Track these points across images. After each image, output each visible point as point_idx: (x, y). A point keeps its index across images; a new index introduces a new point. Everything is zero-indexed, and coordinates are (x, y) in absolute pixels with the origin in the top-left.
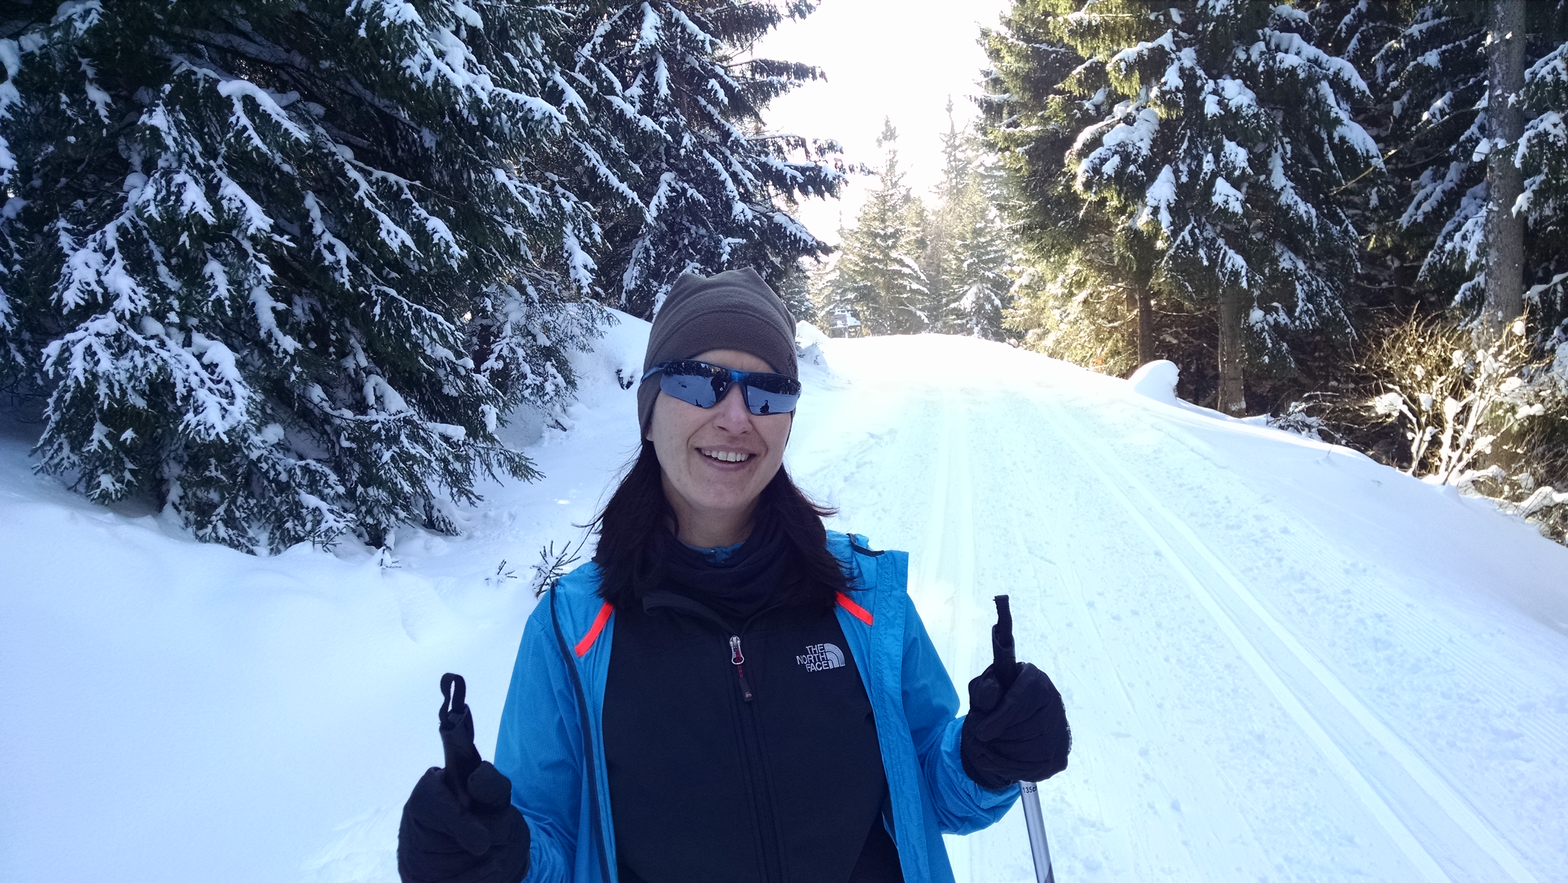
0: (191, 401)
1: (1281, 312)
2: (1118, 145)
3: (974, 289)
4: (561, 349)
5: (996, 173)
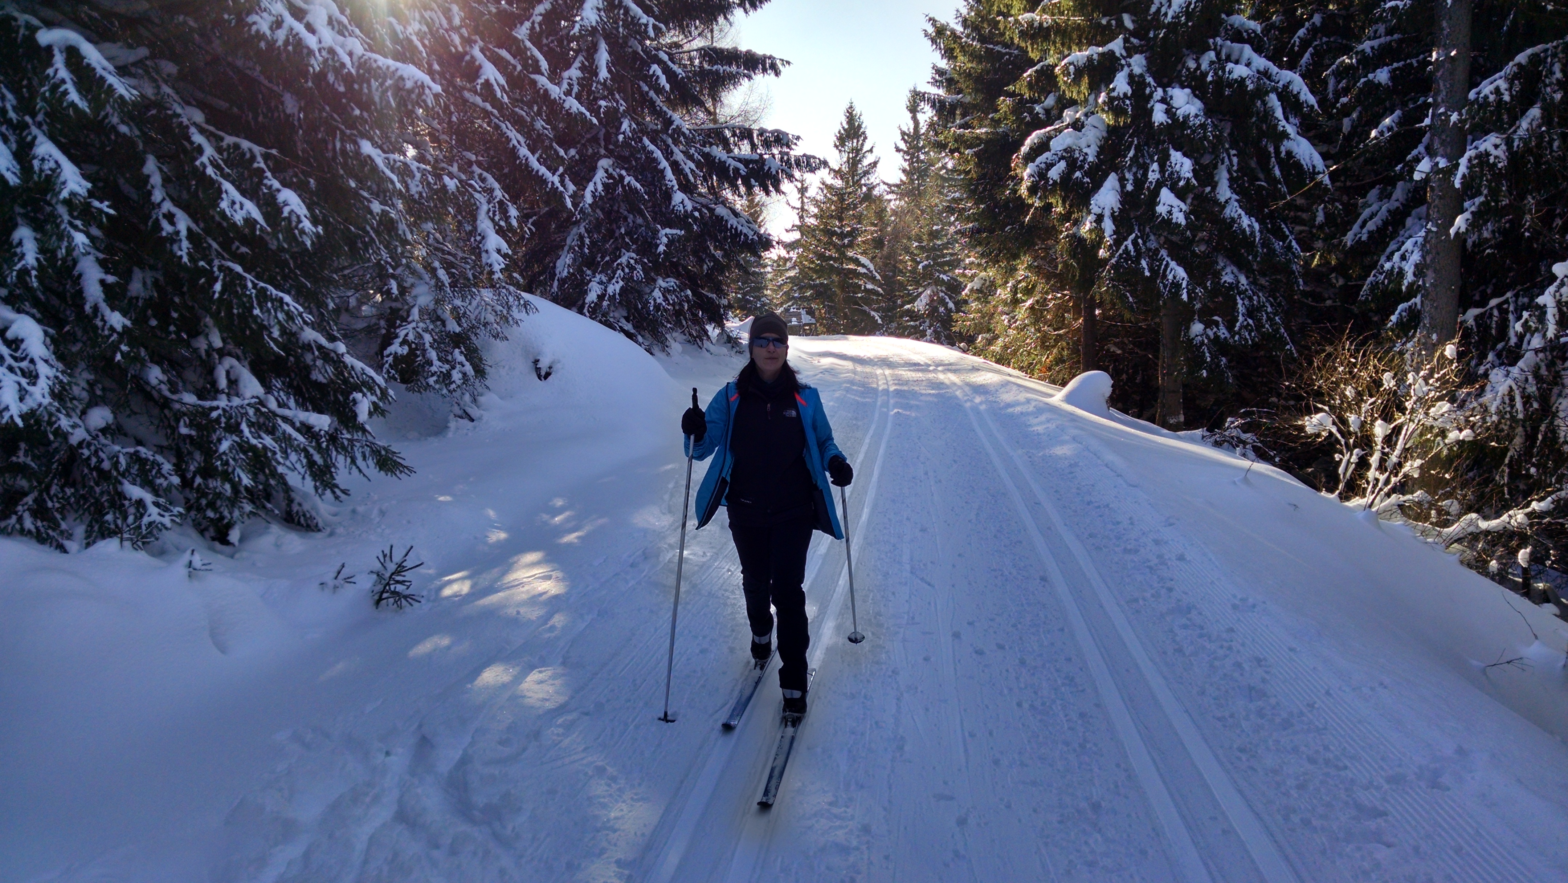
1: (1221, 327)
2: (1065, 150)
3: (929, 292)
4: (473, 338)
5: (955, 176)
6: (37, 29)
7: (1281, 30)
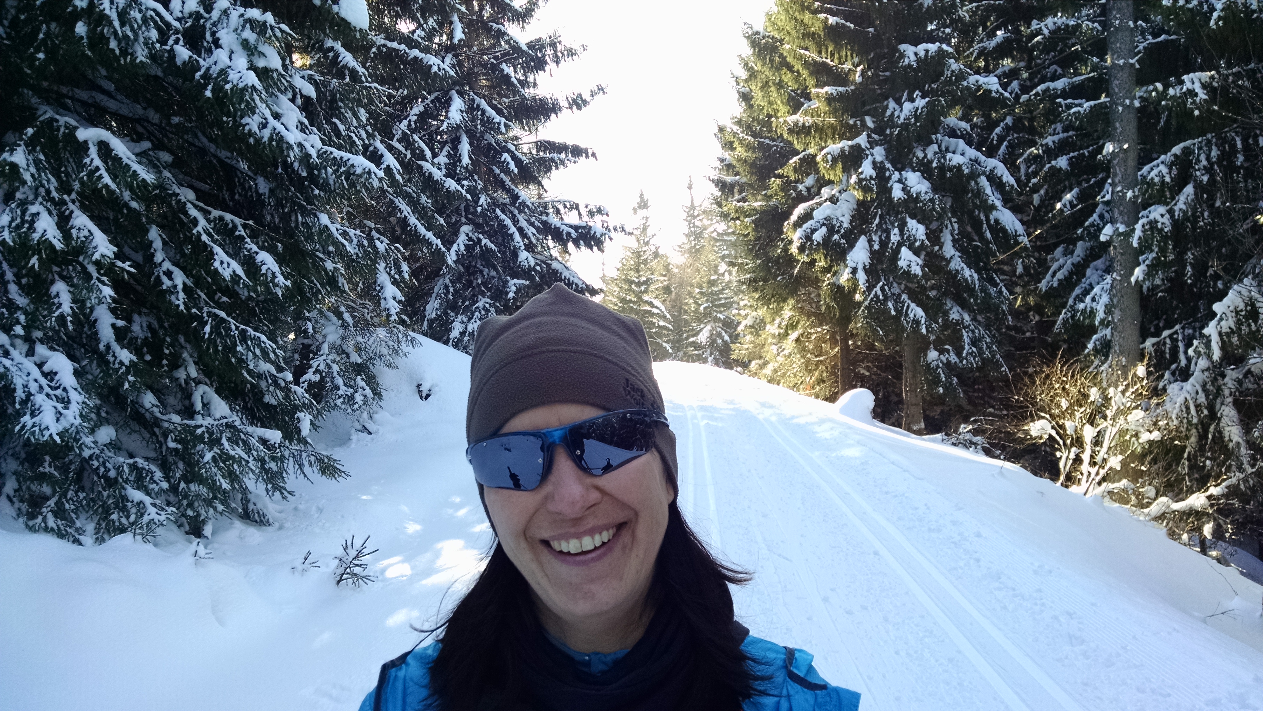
0: (29, 405)
1: (952, 353)
2: (825, 219)
3: (709, 327)
4: (371, 366)
5: (726, 238)
6: (76, 128)
7: (982, 128)
